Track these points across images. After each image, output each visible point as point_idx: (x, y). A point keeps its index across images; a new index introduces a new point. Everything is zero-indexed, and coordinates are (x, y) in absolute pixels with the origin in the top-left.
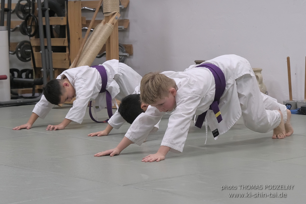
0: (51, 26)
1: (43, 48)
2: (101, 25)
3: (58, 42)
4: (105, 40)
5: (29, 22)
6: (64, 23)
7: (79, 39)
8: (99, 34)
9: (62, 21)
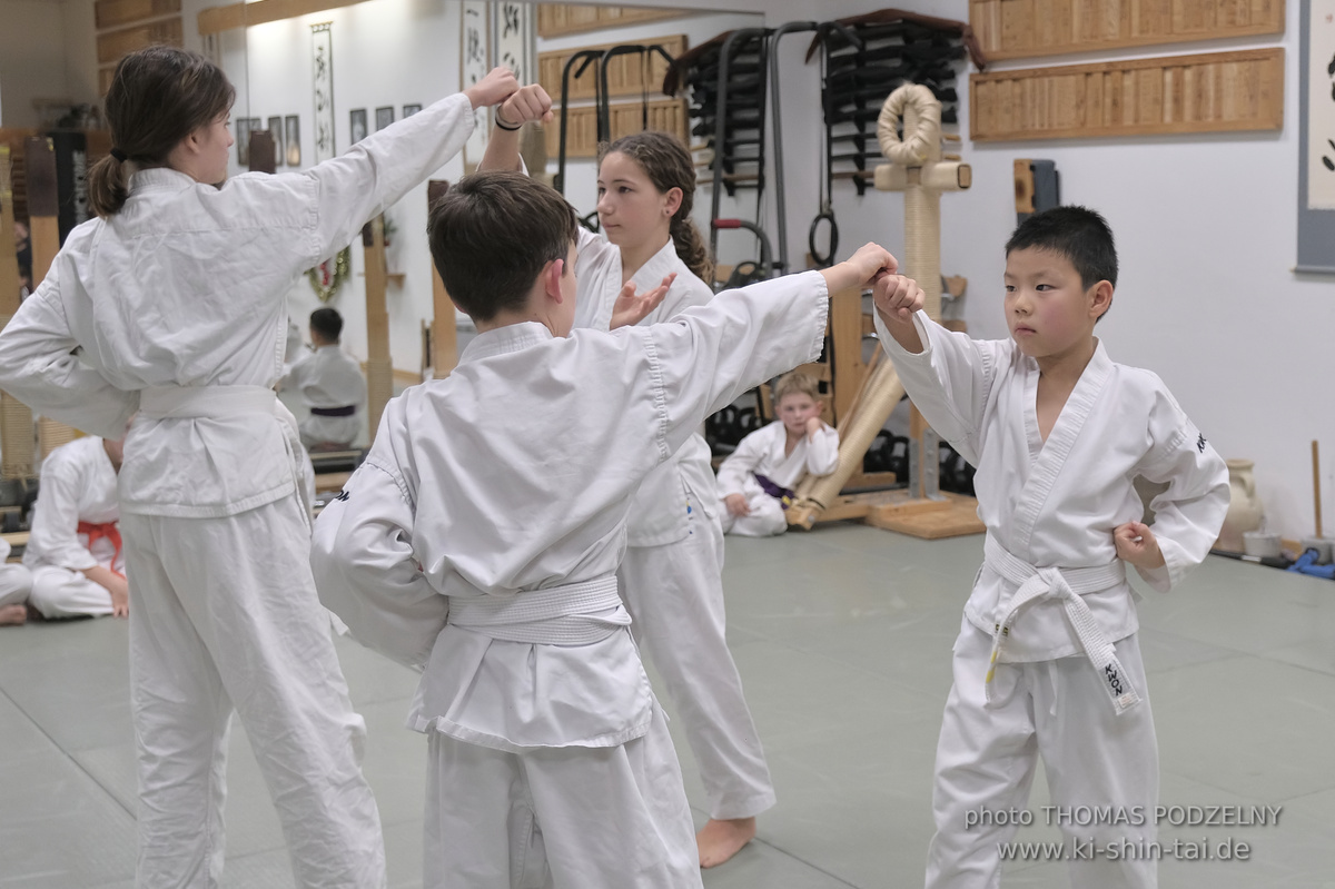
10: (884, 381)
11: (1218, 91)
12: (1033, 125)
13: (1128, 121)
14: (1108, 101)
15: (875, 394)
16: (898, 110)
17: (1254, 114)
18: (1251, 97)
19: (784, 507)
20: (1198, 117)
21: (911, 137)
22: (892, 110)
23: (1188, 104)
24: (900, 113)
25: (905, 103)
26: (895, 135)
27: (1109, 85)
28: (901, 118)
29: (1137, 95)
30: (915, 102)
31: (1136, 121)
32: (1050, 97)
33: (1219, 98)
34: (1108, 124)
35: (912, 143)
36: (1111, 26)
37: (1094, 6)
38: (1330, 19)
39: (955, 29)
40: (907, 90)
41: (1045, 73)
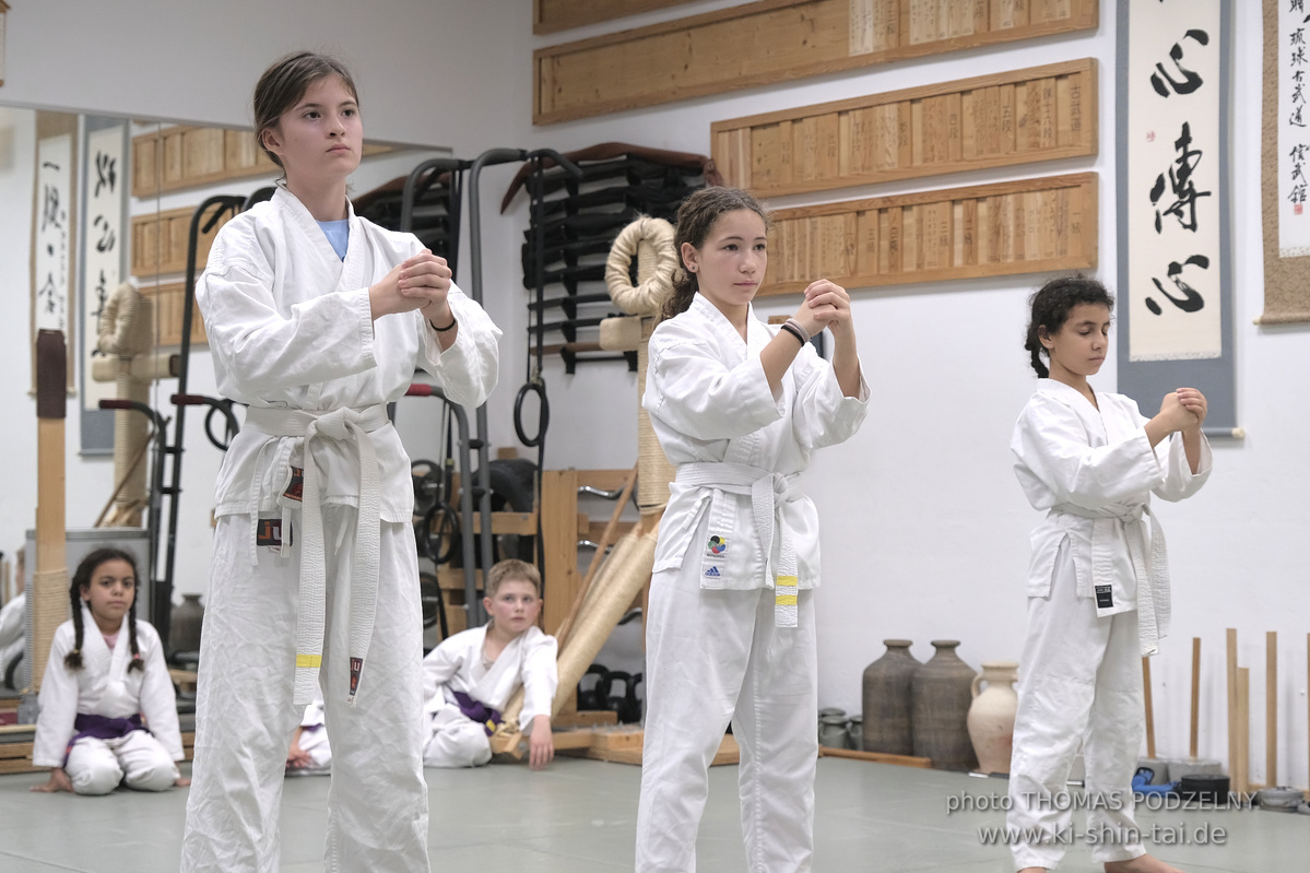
0: (495, 537)
1: (471, 595)
2: (632, 538)
5: (435, 523)
6: (529, 529)
7: (570, 573)
8: (624, 563)
9: (524, 525)
10: (612, 579)
11: (1019, 225)
12: (792, 277)
13: (909, 266)
14: (885, 244)
15: (601, 595)
16: (631, 249)
17: (1063, 252)
18: (1059, 232)
19: (489, 733)
20: (994, 258)
21: (649, 279)
22: (624, 248)
23: (983, 244)
24: (634, 253)
25: (640, 240)
26: (628, 279)
27: (885, 225)
28: (635, 259)
29: (920, 235)
30: (652, 239)
31: (919, 266)
32: (812, 242)
33: (1020, 235)
34: (884, 271)
35: (649, 286)
36: (888, 154)
37: (866, 131)
38: (1152, 136)
39: (694, 167)
40: (643, 224)
41: (807, 213)
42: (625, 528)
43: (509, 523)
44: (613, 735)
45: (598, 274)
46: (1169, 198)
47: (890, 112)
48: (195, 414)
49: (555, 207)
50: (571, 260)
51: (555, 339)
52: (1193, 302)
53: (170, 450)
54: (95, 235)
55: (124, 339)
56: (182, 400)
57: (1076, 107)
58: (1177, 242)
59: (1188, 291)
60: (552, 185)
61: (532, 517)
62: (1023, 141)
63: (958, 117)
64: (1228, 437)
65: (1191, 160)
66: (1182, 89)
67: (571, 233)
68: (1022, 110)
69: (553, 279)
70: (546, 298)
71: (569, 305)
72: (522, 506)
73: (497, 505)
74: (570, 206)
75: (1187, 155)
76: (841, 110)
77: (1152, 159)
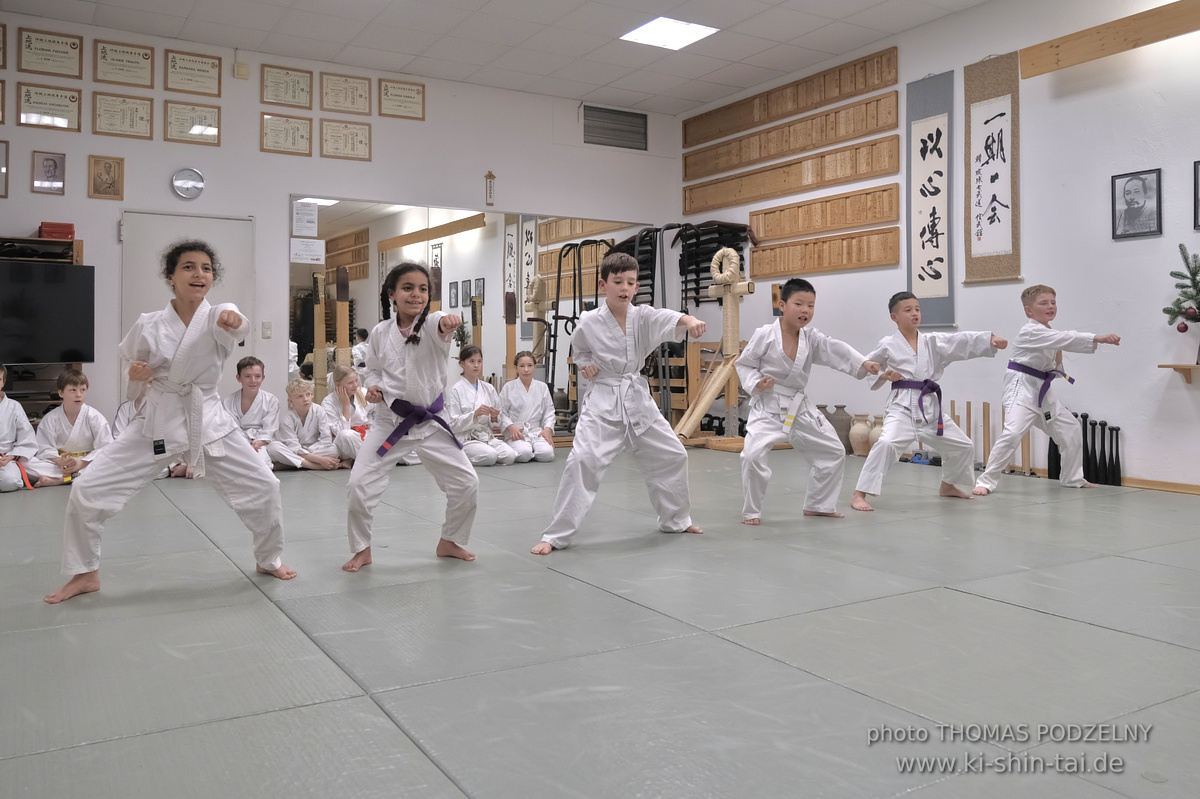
0: (670, 367)
1: (661, 388)
2: (721, 367)
3: (676, 383)
4: (725, 382)
6: (683, 364)
7: (698, 380)
8: (719, 375)
9: (681, 362)
10: (713, 383)
11: (868, 248)
13: (826, 263)
14: (816, 256)
15: (709, 388)
16: (720, 260)
17: (886, 258)
18: (884, 250)
20: (859, 260)
21: (726, 271)
22: (717, 259)
23: (854, 255)
25: (723, 256)
26: (719, 271)
27: (816, 249)
28: (721, 263)
29: (830, 252)
30: (727, 256)
31: (830, 264)
33: (869, 251)
35: (727, 273)
36: (817, 222)
37: (809, 213)
38: (921, 212)
39: (743, 228)
40: (724, 250)
41: (786, 245)
42: (719, 363)
43: (675, 362)
44: (713, 439)
45: (708, 270)
46: (928, 236)
47: (818, 206)
48: (561, 323)
49: (691, 245)
50: (697, 265)
51: (692, 294)
52: (937, 276)
53: (553, 336)
54: (525, 259)
55: (536, 296)
56: (557, 318)
57: (890, 202)
58: (931, 253)
59: (935, 271)
60: (691, 237)
61: (684, 359)
62: (870, 215)
63: (844, 207)
64: (952, 327)
65: (936, 221)
66: (932, 194)
67: (697, 255)
68: (869, 204)
69: (691, 272)
70: (688, 279)
71: (697, 282)
72: (680, 355)
73: (671, 355)
74: (696, 245)
75: (935, 219)
76: (799, 206)
77: (921, 221)
